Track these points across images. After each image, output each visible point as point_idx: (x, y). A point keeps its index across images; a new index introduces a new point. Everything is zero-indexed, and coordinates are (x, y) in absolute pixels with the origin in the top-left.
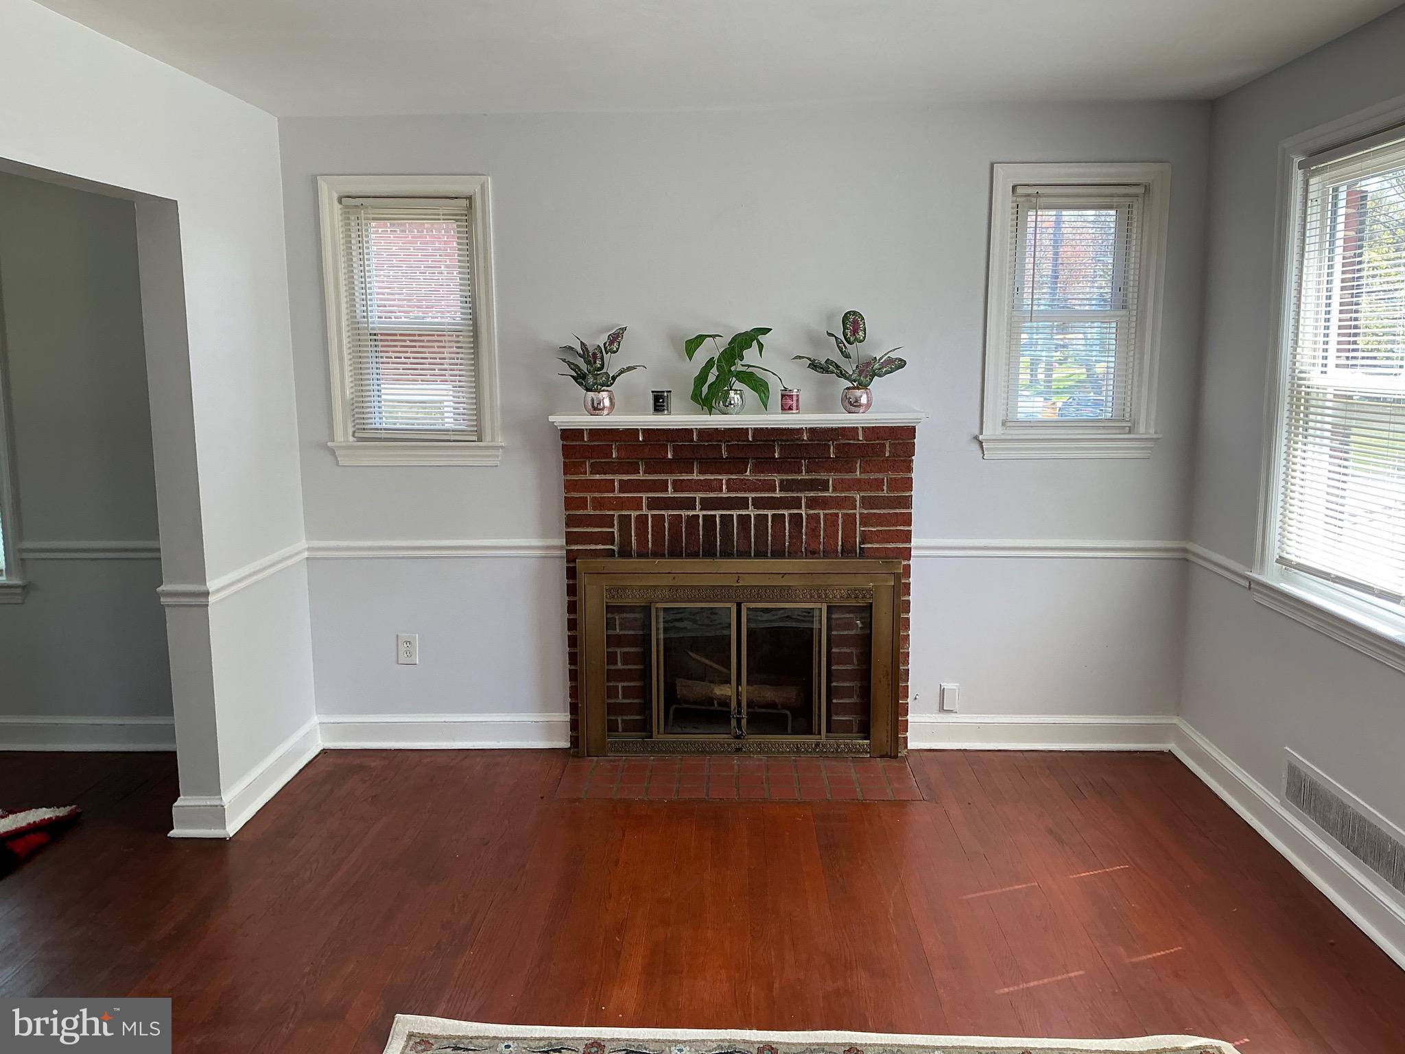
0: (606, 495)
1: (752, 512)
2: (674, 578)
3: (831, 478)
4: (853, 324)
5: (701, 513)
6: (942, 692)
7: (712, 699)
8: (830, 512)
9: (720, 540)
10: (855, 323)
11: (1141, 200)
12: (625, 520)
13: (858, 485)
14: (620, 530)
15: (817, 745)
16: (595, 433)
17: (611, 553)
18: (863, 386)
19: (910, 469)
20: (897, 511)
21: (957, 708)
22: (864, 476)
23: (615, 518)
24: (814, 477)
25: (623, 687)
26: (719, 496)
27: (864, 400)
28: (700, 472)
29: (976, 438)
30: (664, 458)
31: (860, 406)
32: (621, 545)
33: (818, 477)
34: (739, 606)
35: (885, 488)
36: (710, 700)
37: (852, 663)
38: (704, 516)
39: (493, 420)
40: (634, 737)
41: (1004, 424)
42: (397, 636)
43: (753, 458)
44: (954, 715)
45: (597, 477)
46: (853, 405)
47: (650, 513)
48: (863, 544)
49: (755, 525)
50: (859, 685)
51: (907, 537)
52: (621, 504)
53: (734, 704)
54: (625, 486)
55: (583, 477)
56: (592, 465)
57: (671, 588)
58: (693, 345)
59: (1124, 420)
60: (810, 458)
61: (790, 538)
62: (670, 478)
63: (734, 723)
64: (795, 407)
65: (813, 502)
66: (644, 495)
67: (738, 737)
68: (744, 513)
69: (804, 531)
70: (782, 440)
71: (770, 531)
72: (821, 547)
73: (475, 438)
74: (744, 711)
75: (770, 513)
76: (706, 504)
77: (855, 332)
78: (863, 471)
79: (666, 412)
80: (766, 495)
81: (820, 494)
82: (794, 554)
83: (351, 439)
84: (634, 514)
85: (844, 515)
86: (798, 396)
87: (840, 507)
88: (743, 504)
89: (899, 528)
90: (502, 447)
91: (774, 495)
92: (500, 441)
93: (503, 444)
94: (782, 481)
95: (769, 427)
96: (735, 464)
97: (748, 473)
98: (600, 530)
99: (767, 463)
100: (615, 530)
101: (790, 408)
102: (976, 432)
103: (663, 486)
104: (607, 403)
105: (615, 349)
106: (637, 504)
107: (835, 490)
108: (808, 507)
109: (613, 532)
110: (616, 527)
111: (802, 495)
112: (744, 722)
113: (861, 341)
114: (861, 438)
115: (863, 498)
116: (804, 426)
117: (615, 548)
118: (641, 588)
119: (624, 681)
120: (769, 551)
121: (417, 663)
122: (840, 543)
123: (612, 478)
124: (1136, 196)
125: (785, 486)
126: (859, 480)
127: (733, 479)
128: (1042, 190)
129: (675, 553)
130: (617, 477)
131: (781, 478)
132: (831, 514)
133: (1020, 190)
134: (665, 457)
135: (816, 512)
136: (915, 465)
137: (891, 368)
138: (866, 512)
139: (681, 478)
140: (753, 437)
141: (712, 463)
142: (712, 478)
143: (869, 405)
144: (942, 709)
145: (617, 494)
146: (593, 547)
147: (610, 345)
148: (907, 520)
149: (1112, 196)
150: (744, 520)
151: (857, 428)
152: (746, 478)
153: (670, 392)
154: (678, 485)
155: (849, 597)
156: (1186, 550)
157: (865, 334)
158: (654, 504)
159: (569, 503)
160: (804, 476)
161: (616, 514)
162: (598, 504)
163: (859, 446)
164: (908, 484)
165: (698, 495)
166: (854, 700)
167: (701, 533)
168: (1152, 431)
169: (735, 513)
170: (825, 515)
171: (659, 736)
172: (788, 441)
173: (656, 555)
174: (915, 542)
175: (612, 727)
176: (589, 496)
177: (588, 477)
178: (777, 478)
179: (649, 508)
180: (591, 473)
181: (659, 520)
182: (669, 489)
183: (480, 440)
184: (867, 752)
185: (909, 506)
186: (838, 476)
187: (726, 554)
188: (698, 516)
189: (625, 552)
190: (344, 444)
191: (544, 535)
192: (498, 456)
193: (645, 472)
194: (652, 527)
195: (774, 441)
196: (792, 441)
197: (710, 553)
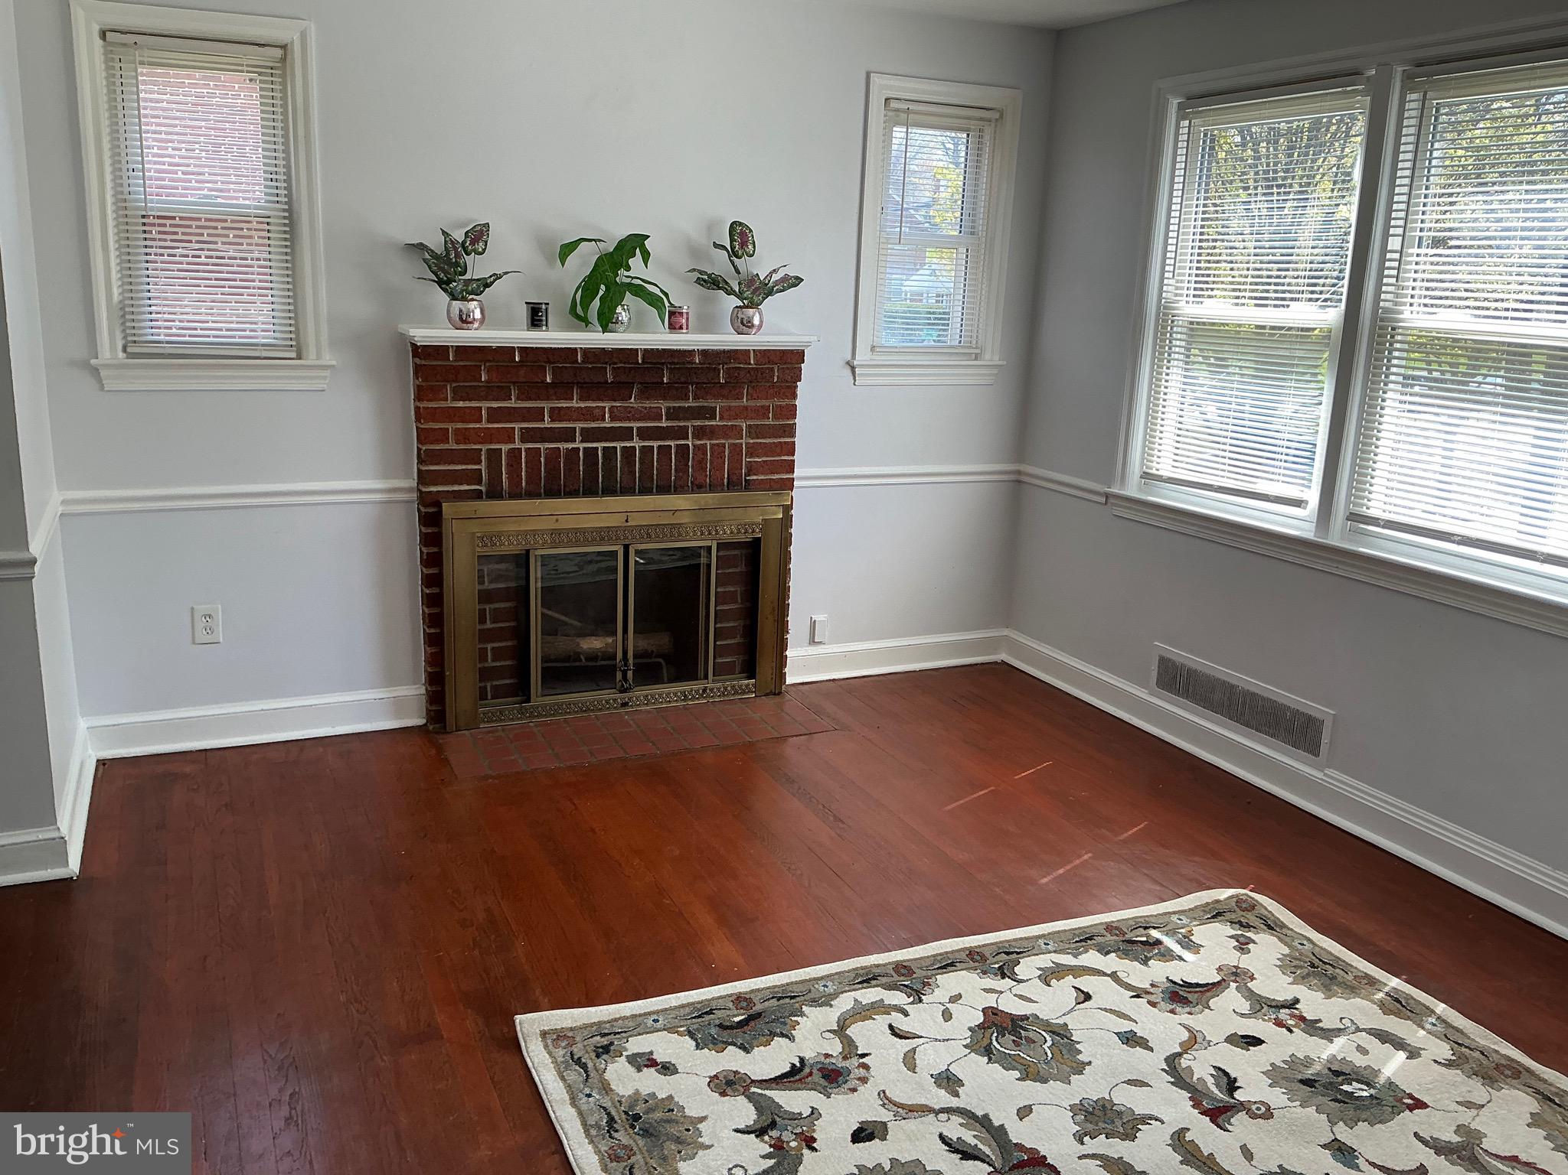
0: (471, 426)
1: (637, 443)
2: (557, 520)
3: (718, 405)
4: (740, 238)
5: (582, 446)
6: (813, 624)
7: (579, 653)
8: (717, 442)
9: (603, 476)
10: (743, 234)
11: (993, 125)
12: (494, 456)
13: (744, 413)
14: (488, 467)
15: (704, 690)
16: (462, 351)
17: (478, 496)
18: (754, 305)
19: (794, 396)
20: (782, 440)
21: (826, 640)
22: (752, 403)
23: (483, 453)
24: (701, 404)
25: (493, 648)
26: (602, 425)
27: (756, 321)
28: (581, 399)
29: (848, 363)
30: (542, 382)
31: (753, 325)
32: (490, 484)
33: (706, 404)
34: (626, 548)
35: (771, 415)
36: (576, 656)
37: (736, 602)
38: (584, 448)
39: (317, 334)
40: (509, 704)
41: (873, 348)
42: (192, 609)
43: (641, 383)
44: (823, 646)
45: (461, 404)
46: (744, 325)
47: (524, 446)
48: (749, 475)
49: (640, 458)
50: (742, 624)
51: (790, 467)
52: (490, 436)
53: (619, 655)
54: (495, 415)
55: (443, 404)
56: (454, 390)
57: (553, 532)
58: (568, 249)
59: (971, 347)
60: (698, 383)
61: (676, 470)
62: (547, 405)
63: (619, 676)
64: (685, 327)
65: (700, 432)
66: (517, 426)
67: (623, 691)
68: (628, 445)
69: (690, 464)
70: (674, 363)
71: (655, 464)
72: (708, 480)
73: (293, 355)
74: (631, 661)
75: (655, 444)
76: (588, 435)
77: (743, 244)
78: (750, 397)
79: (544, 328)
80: (652, 425)
81: (707, 423)
82: (679, 489)
83: (121, 355)
84: (505, 448)
85: (730, 445)
86: (687, 313)
87: (726, 436)
88: (626, 435)
89: (783, 458)
90: (332, 367)
91: (660, 425)
92: (328, 359)
93: (334, 363)
94: (668, 409)
95: (660, 347)
96: (619, 390)
97: (632, 400)
98: (464, 467)
99: (652, 389)
100: (483, 467)
101: (681, 328)
102: (849, 357)
103: (538, 415)
104: (478, 315)
105: (480, 250)
106: (508, 436)
107: (721, 418)
108: (696, 436)
109: (481, 470)
110: (483, 463)
111: (689, 424)
112: (630, 674)
113: (752, 256)
114: (752, 362)
115: (749, 427)
116: (696, 348)
117: (483, 488)
118: (518, 533)
119: (493, 642)
120: (655, 486)
121: (221, 640)
122: (726, 476)
123: (478, 405)
124: (990, 121)
125: (672, 414)
126: (746, 408)
127: (617, 407)
128: (912, 107)
129: (552, 493)
130: (485, 405)
131: (668, 405)
132: (718, 445)
133: (894, 104)
134: (544, 381)
135: (702, 442)
136: (799, 392)
137: (783, 286)
138: (752, 441)
139: (560, 405)
140: (643, 359)
141: (593, 389)
142: (594, 405)
143: (760, 326)
144: (812, 641)
145: (484, 425)
146: (456, 488)
147: (473, 243)
148: (791, 449)
149: (969, 118)
150: (629, 452)
151: (749, 350)
152: (631, 405)
153: (548, 304)
154: (557, 414)
155: (739, 532)
156: (1019, 472)
157: (754, 247)
158: (528, 435)
159: (423, 436)
160: (691, 403)
161: (484, 448)
162: (463, 436)
163: (749, 371)
164: (792, 411)
165: (579, 425)
166: (738, 640)
167: (581, 469)
168: (997, 357)
169: (619, 445)
170: (712, 446)
171: (538, 699)
172: (677, 363)
173: (532, 494)
174: (797, 472)
175: (483, 696)
176: (451, 427)
177: (450, 404)
178: (663, 405)
179: (523, 440)
180: (454, 399)
181: (534, 454)
182: (546, 419)
183: (299, 357)
184: (752, 692)
185: (793, 435)
186: (725, 403)
187: (609, 491)
188: (579, 448)
189: (495, 494)
190: (115, 362)
191: (385, 476)
192: (325, 378)
193: (518, 399)
194: (526, 463)
195: (663, 364)
196: (684, 363)
197: (590, 491)
